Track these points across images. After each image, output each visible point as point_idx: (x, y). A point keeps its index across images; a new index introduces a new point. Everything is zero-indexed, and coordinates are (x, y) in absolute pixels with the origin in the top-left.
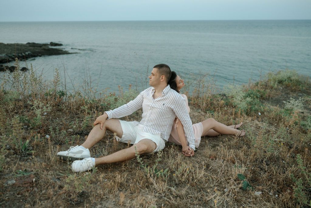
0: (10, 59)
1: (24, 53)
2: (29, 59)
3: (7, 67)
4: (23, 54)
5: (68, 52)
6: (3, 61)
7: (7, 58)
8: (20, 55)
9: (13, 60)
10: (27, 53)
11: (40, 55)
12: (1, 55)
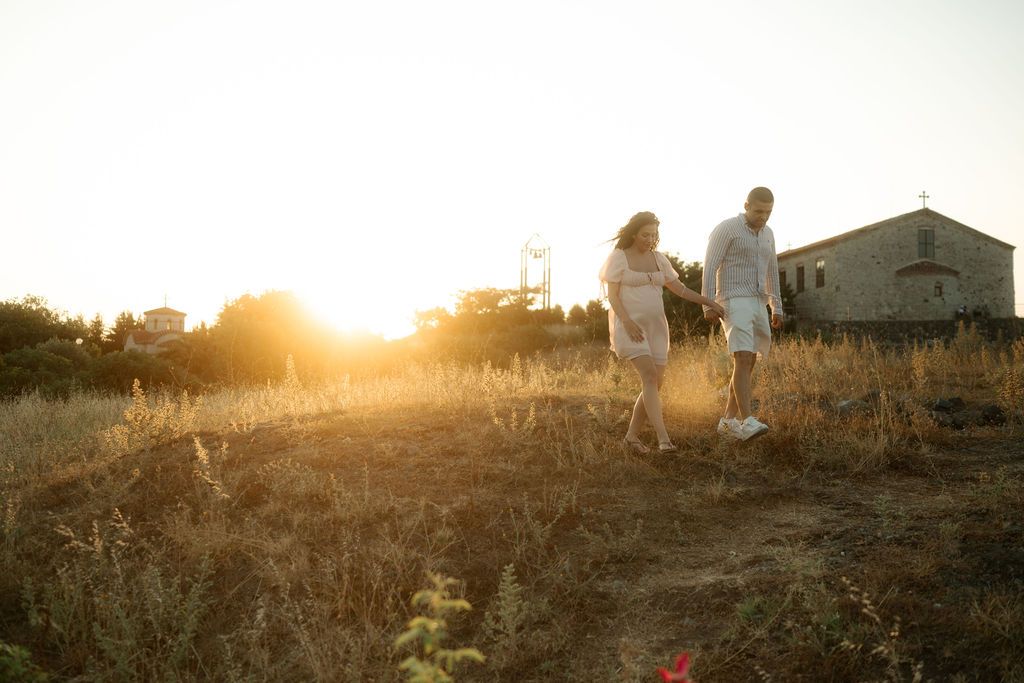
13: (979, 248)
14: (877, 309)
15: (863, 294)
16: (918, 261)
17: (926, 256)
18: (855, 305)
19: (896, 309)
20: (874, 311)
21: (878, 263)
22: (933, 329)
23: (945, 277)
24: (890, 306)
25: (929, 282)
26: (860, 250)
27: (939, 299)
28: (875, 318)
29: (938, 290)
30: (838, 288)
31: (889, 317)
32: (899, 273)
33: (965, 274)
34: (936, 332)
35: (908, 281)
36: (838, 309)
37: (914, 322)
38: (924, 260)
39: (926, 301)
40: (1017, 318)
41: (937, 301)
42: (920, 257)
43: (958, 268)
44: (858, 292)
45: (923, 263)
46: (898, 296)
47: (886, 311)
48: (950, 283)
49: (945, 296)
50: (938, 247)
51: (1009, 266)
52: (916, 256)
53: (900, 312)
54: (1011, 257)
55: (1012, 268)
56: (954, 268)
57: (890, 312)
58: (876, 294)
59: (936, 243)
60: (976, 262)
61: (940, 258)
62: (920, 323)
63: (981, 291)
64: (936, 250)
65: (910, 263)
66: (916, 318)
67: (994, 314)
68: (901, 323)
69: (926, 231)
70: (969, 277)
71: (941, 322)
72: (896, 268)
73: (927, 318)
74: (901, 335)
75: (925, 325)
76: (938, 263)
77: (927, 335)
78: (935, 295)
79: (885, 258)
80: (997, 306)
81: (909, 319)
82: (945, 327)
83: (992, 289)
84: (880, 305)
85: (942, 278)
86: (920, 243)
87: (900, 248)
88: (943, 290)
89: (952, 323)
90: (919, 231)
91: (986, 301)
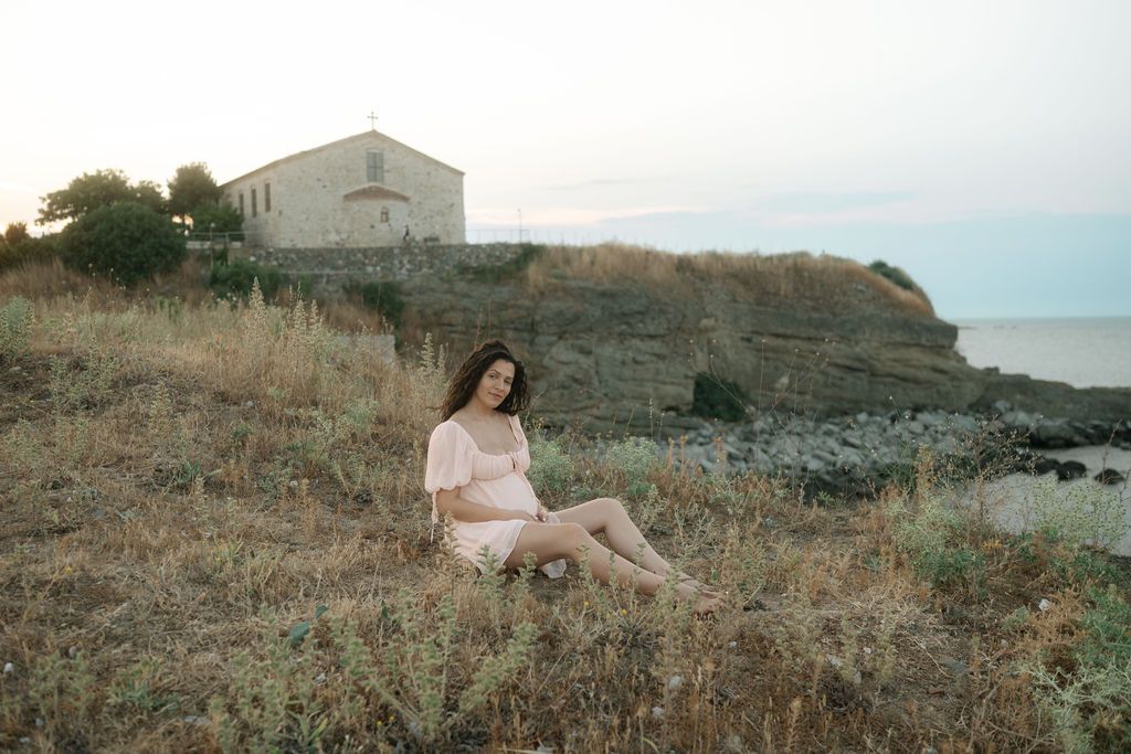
0: (1077, 439)
3: (1054, 465)
6: (1051, 443)
7: (1068, 433)
8: (1118, 426)
9: (1087, 441)
12: (1048, 423)
13: (429, 174)
14: (324, 235)
15: (307, 219)
16: (366, 186)
17: (375, 180)
18: (300, 231)
19: (344, 236)
20: (320, 237)
21: (324, 187)
22: (373, 256)
23: (391, 201)
24: (338, 232)
25: (374, 207)
26: (303, 172)
27: (386, 224)
28: (323, 245)
29: (384, 216)
30: (280, 213)
31: (337, 244)
32: (347, 197)
33: (415, 199)
34: (375, 258)
35: (355, 206)
36: (282, 236)
37: (352, 250)
38: (372, 184)
39: (372, 227)
40: (467, 246)
41: (384, 227)
42: (369, 180)
43: (407, 194)
44: (304, 217)
45: (370, 188)
46: (346, 222)
47: (333, 237)
48: (397, 210)
49: (391, 222)
50: (388, 171)
51: (460, 192)
52: (365, 179)
53: (349, 237)
54: (462, 183)
55: (462, 194)
56: (402, 193)
57: (337, 238)
58: (322, 220)
59: (386, 167)
60: (426, 187)
61: (390, 183)
62: (359, 250)
63: (432, 217)
64: (386, 174)
65: (358, 188)
66: (363, 245)
67: (444, 241)
68: (340, 251)
69: (375, 154)
70: (420, 203)
71: (381, 248)
72: (345, 193)
73: (373, 245)
74: (340, 262)
75: (365, 252)
76: (386, 187)
77: (367, 261)
78: (382, 221)
79: (331, 181)
80: (448, 232)
81: (354, 246)
82: (385, 254)
83: (443, 215)
84: (327, 231)
85: (389, 203)
86: (369, 167)
87: (348, 171)
88: (390, 216)
89: (391, 249)
90: (368, 153)
91: (437, 227)
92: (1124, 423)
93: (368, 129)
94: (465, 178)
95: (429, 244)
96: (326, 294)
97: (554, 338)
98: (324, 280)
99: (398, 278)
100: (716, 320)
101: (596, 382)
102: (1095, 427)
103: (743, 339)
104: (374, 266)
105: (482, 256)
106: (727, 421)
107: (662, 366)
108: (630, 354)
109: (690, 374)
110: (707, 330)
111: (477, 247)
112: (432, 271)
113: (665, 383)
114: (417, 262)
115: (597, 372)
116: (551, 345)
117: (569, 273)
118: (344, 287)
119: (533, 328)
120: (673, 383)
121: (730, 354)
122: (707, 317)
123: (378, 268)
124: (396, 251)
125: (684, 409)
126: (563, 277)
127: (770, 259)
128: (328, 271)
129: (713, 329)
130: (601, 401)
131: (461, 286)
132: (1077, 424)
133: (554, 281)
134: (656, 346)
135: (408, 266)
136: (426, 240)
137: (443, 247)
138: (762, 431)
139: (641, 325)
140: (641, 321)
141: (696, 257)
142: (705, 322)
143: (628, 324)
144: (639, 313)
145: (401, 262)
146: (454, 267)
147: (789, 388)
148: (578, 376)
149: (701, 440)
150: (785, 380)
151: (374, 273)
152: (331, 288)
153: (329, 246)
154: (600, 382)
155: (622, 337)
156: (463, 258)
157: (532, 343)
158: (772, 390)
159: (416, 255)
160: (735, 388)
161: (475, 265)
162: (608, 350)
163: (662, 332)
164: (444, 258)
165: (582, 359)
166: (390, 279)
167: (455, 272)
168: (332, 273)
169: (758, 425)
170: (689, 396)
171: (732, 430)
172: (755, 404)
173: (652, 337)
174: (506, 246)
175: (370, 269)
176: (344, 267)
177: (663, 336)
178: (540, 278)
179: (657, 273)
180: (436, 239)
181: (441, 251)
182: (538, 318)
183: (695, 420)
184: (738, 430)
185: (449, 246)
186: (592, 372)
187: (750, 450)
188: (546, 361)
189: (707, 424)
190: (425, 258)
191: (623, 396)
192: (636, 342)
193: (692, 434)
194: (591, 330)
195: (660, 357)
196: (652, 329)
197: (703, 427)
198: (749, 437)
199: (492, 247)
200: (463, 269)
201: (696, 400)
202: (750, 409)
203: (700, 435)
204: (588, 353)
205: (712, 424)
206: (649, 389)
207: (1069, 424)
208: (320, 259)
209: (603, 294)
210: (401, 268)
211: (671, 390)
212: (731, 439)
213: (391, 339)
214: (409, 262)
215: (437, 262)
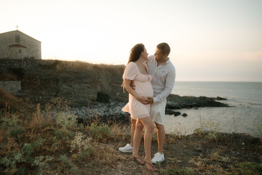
0: (180, 107)
1: (192, 103)
2: (193, 108)
3: (174, 113)
4: (190, 104)
5: (227, 106)
7: (178, 106)
8: (188, 104)
9: (182, 108)
10: (193, 104)
11: (203, 106)
12: (174, 104)
13: (32, 42)
14: (3, 55)
16: (15, 44)
17: (18, 42)
19: (9, 56)
21: (4, 43)
23: (22, 48)
24: (7, 55)
25: (17, 49)
28: (3, 58)
29: (20, 52)
31: (7, 58)
32: (10, 46)
33: (28, 48)
34: (17, 62)
35: (12, 49)
37: (11, 59)
38: (17, 43)
39: (16, 54)
40: (42, 60)
41: (20, 54)
42: (16, 42)
43: (26, 46)
45: (16, 44)
46: (9, 52)
47: (6, 56)
48: (23, 50)
49: (22, 53)
50: (21, 40)
51: (40, 47)
52: (15, 42)
53: (10, 56)
54: (41, 45)
58: (3, 51)
59: (21, 39)
60: (31, 45)
61: (22, 43)
62: (12, 60)
63: (33, 52)
64: (21, 41)
65: (13, 44)
66: (14, 58)
67: (36, 58)
68: (7, 59)
69: (18, 36)
70: (29, 49)
71: (19, 59)
72: (9, 45)
73: (16, 59)
74: (7, 62)
75: (14, 60)
76: (20, 44)
77: (14, 62)
78: (19, 53)
79: (5, 42)
80: (37, 56)
81: (11, 58)
82: (20, 61)
83: (36, 52)
84: (4, 54)
85: (21, 48)
86: (16, 39)
87: (10, 40)
88: (21, 51)
89: (21, 60)
90: (16, 36)
91: (34, 55)
92: (189, 103)
93: (16, 30)
94: (41, 43)
95: (32, 59)
96: (3, 70)
97: (63, 83)
98: (2, 67)
99: (23, 67)
100: (103, 79)
101: (73, 94)
102: (184, 104)
103: (109, 84)
104: (17, 64)
105: (45, 62)
106: (105, 103)
107: (89, 90)
108: (82, 87)
109: (96, 92)
110: (100, 82)
111: (44, 60)
112: (32, 66)
113: (90, 94)
114: (28, 63)
115: (73, 91)
116: (62, 84)
117: (67, 67)
118: (8, 69)
119: (57, 80)
120: (92, 94)
121: (106, 87)
122: (101, 78)
123: (18, 64)
124: (22, 60)
125: (95, 100)
126: (65, 68)
127: (115, 66)
128: (3, 64)
129: (102, 82)
130: (74, 98)
131: (39, 70)
132: (180, 104)
133: (63, 69)
134: (88, 85)
135: (26, 64)
136: (31, 58)
137: (35, 60)
138: (112, 105)
139: (84, 80)
140: (85, 79)
141: (98, 65)
142: (100, 80)
143: (81, 80)
144: (84, 77)
145: (24, 63)
146: (38, 65)
147: (119, 96)
148: (68, 92)
149: (98, 107)
150: (118, 94)
151: (16, 65)
152: (4, 69)
153: (4, 58)
154: (74, 93)
155: (80, 83)
156: (40, 63)
157: (57, 84)
158: (115, 96)
159: (28, 61)
160: (107, 95)
161: (43, 65)
162: (76, 86)
163: (89, 82)
164: (35, 62)
165: (69, 88)
166: (21, 67)
167: (38, 66)
168: (5, 65)
169: (112, 104)
170: (96, 97)
171: (105, 105)
172: (111, 99)
173: (87, 83)
174: (52, 61)
175: (15, 64)
176: (8, 64)
177: (90, 83)
178: (60, 68)
179: (89, 68)
180: (34, 58)
181: (34, 61)
182: (59, 78)
183: (97, 103)
184: (107, 105)
185: (37, 60)
186: (72, 91)
187: (109, 110)
188: (61, 88)
189: (100, 104)
190: (30, 62)
191: (80, 97)
192: (83, 84)
193: (96, 106)
194: (72, 81)
195: (89, 88)
196: (87, 81)
197: (99, 104)
198: (109, 107)
199: (48, 60)
200: (40, 65)
201: (97, 98)
202: (110, 100)
203: (98, 106)
204: (71, 86)
205: (101, 104)
206: (86, 95)
207: (179, 104)
208: (2, 61)
209: (75, 73)
210: (24, 65)
211: (91, 95)
212: (105, 107)
213: (20, 82)
214: (26, 63)
215: (33, 63)
